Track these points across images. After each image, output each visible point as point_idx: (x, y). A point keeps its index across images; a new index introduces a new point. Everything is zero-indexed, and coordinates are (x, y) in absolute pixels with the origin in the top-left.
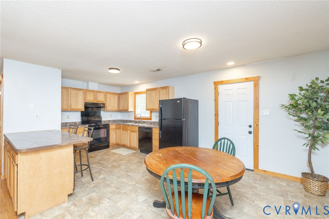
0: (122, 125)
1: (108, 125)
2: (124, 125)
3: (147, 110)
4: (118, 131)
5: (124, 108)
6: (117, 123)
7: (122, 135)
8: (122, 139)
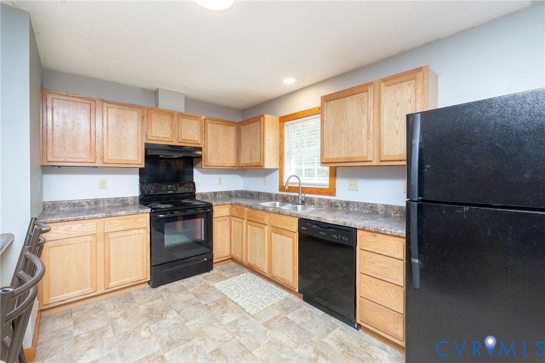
0: (246, 209)
1: (210, 206)
2: (251, 207)
3: (324, 163)
4: (236, 224)
5: (251, 159)
6: (234, 202)
7: (247, 237)
8: (247, 246)
